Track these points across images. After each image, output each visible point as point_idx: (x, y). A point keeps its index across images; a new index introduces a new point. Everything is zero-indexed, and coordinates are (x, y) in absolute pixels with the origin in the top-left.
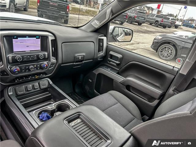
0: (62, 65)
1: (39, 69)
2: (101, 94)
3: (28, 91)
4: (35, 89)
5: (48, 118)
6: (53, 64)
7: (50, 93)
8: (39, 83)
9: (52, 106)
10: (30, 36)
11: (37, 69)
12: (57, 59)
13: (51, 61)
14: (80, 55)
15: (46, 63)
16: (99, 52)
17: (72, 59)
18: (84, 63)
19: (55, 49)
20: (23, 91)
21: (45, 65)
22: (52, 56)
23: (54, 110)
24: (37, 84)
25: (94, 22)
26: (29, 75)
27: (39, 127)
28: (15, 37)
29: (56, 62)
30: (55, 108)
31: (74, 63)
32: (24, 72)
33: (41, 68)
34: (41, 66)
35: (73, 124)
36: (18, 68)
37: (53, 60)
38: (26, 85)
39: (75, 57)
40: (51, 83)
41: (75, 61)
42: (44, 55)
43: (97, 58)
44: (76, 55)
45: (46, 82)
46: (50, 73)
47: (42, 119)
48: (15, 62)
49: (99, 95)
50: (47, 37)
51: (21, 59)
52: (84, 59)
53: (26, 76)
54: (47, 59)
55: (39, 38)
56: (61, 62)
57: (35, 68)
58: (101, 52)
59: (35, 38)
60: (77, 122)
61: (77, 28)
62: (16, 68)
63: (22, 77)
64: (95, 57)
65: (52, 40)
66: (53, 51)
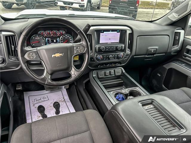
0: (134, 57)
1: (116, 58)
2: (169, 90)
3: (106, 76)
4: (111, 75)
5: (123, 99)
6: (127, 55)
7: (122, 80)
8: (114, 71)
9: (126, 91)
10: (113, 30)
11: (115, 58)
12: (131, 51)
13: (126, 52)
14: (152, 48)
15: (122, 53)
16: (173, 46)
17: (144, 52)
18: (156, 56)
19: (130, 42)
20: (103, 75)
21: (121, 55)
22: (128, 48)
23: (128, 94)
24: (113, 71)
25: (171, 15)
26: (108, 63)
27: (117, 104)
28: (102, 31)
29: (130, 54)
30: (128, 93)
31: (146, 56)
32: (105, 60)
33: (118, 58)
34: (118, 56)
35: (146, 107)
36: (101, 56)
37: (128, 51)
38: (105, 71)
39: (148, 50)
40: (124, 71)
41: (148, 53)
42: (122, 47)
43: (170, 53)
44: (149, 48)
45: (120, 70)
46: (124, 63)
47: (118, 99)
48: (100, 51)
49: (167, 90)
50: (125, 31)
51: (104, 49)
52: (157, 52)
53: (106, 64)
54: (123, 50)
55: (119, 32)
56: (134, 54)
57: (113, 57)
58: (177, 46)
59: (116, 32)
60: (150, 107)
61: (151, 22)
62: (100, 56)
63: (102, 64)
64: (168, 51)
65: (129, 34)
66: (129, 43)
